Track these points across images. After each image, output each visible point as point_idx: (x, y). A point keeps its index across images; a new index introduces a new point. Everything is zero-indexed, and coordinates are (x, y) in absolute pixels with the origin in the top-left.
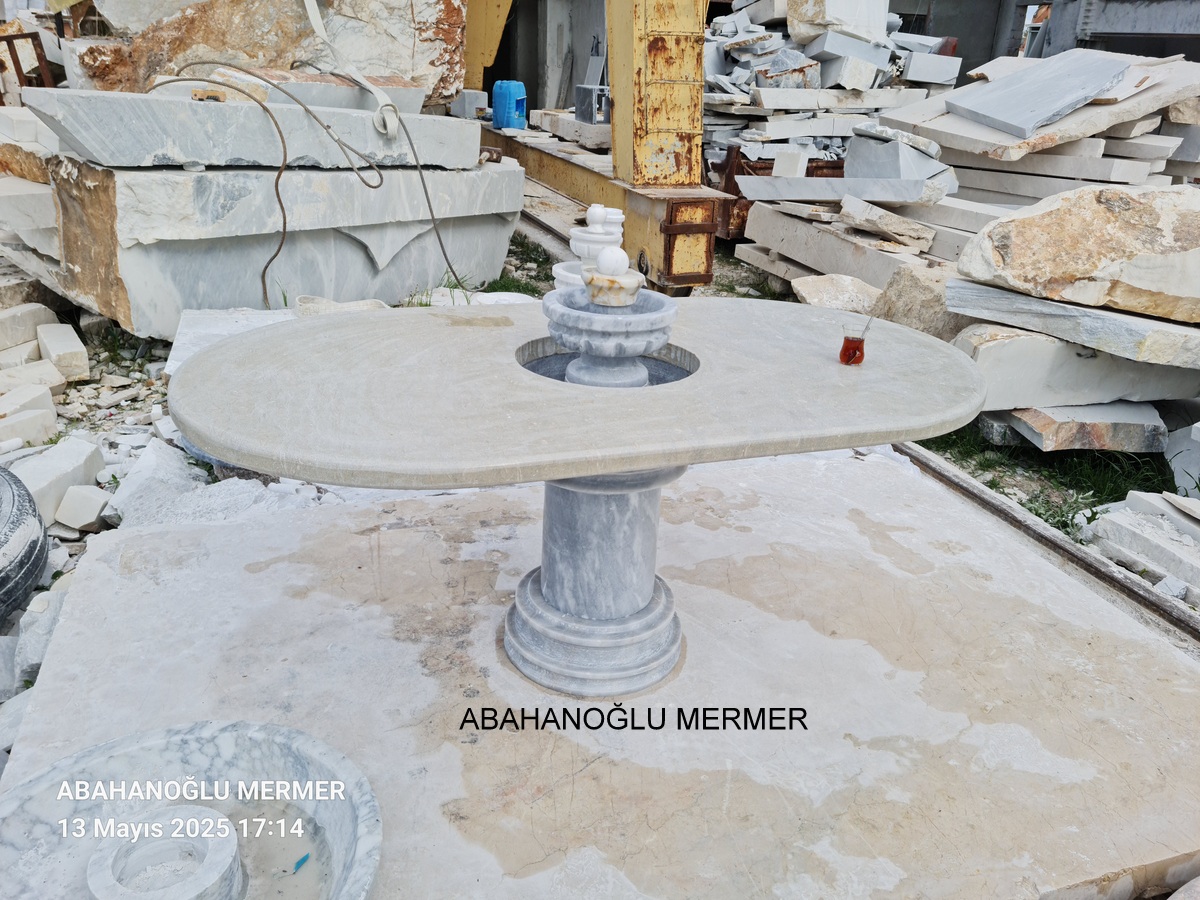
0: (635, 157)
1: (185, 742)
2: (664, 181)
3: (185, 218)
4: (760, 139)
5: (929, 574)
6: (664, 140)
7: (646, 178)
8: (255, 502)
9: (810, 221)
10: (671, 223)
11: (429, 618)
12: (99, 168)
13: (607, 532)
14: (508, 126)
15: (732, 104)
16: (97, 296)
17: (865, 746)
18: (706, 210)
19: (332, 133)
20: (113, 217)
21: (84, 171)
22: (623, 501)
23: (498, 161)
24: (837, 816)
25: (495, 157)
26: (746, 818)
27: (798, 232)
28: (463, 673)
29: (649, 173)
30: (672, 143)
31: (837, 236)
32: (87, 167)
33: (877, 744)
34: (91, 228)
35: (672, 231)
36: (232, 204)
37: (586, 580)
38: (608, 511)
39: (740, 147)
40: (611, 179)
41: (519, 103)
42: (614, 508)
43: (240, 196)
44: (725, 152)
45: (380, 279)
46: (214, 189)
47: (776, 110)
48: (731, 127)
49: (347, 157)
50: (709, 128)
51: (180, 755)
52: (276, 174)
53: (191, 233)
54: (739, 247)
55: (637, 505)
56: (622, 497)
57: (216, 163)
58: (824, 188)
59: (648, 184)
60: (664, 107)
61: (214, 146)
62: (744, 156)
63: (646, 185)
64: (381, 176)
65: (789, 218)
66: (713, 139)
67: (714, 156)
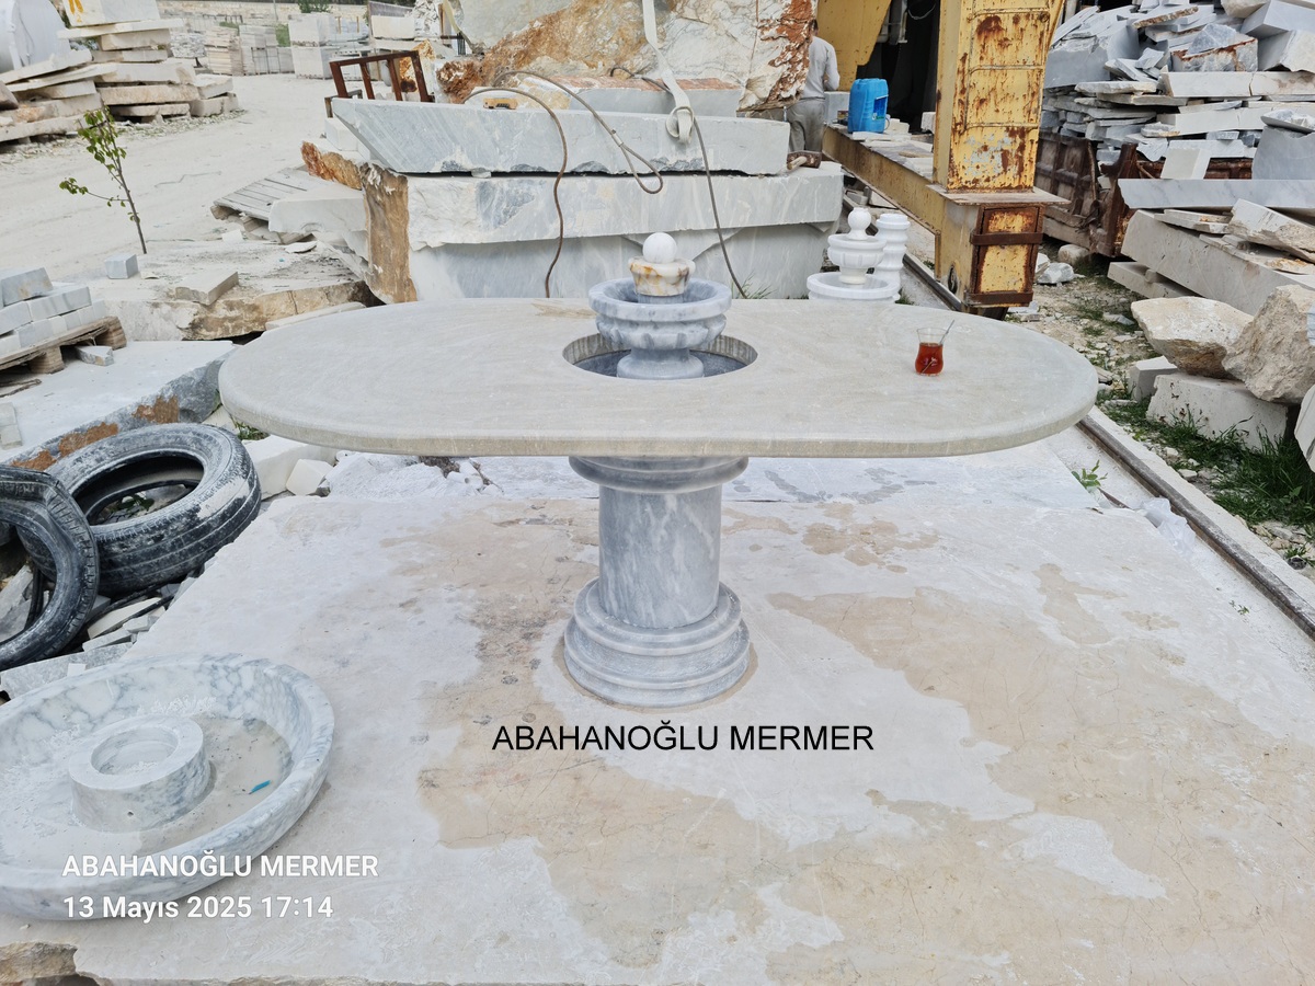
0: (951, 156)
1: (215, 668)
2: (986, 184)
3: (468, 222)
4: (1165, 134)
5: (1098, 646)
6: (989, 137)
7: (963, 181)
8: (429, 487)
9: (1195, 232)
10: (981, 232)
11: (514, 607)
12: (396, 175)
13: (643, 533)
14: (863, 129)
15: (1131, 93)
16: (394, 296)
17: (886, 807)
18: (1028, 217)
19: (617, 138)
20: (406, 222)
21: (385, 178)
22: (658, 502)
23: (815, 166)
24: (806, 866)
25: (812, 161)
26: (705, 846)
27: (1182, 247)
28: (513, 662)
29: (967, 175)
30: (999, 139)
31: (1226, 251)
32: (386, 173)
33: (901, 807)
34: (391, 231)
35: (982, 242)
36: (514, 209)
37: (626, 582)
38: (643, 512)
39: (1137, 145)
40: (929, 183)
41: (878, 103)
42: (648, 509)
43: (523, 202)
44: (1120, 152)
46: (497, 196)
47: (1192, 99)
48: (1131, 122)
49: (629, 161)
50: (1102, 123)
51: (210, 678)
52: (555, 179)
53: (474, 237)
54: (1113, 265)
55: (675, 509)
56: (657, 497)
57: (501, 169)
58: (1220, 192)
59: (966, 187)
60: (992, 98)
61: (501, 153)
62: (1142, 156)
63: (963, 189)
64: (662, 183)
65: (1174, 230)
66: (1107, 137)
67: (1107, 157)
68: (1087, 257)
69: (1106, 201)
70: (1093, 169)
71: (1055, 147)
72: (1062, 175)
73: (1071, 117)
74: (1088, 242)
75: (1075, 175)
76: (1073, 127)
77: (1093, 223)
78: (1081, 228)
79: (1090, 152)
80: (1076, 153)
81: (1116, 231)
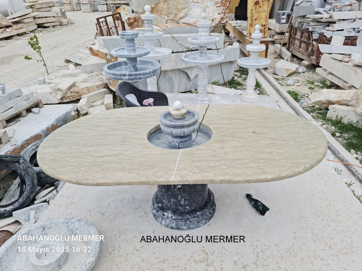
4: (332, 30)
9: (340, 61)
15: (322, 18)
21: (112, 57)
25: (231, 44)
27: (337, 65)
31: (349, 67)
39: (324, 33)
44: (319, 35)
45: (191, 82)
47: (340, 20)
48: (322, 26)
49: (182, 48)
50: (314, 27)
54: (317, 69)
62: (325, 36)
66: (315, 30)
67: (315, 36)
68: (310, 65)
69: (315, 49)
70: (311, 39)
71: (300, 32)
72: (302, 40)
73: (305, 24)
74: (310, 60)
75: (306, 41)
76: (305, 27)
77: (311, 55)
78: (308, 56)
79: (310, 34)
80: (307, 34)
81: (318, 58)
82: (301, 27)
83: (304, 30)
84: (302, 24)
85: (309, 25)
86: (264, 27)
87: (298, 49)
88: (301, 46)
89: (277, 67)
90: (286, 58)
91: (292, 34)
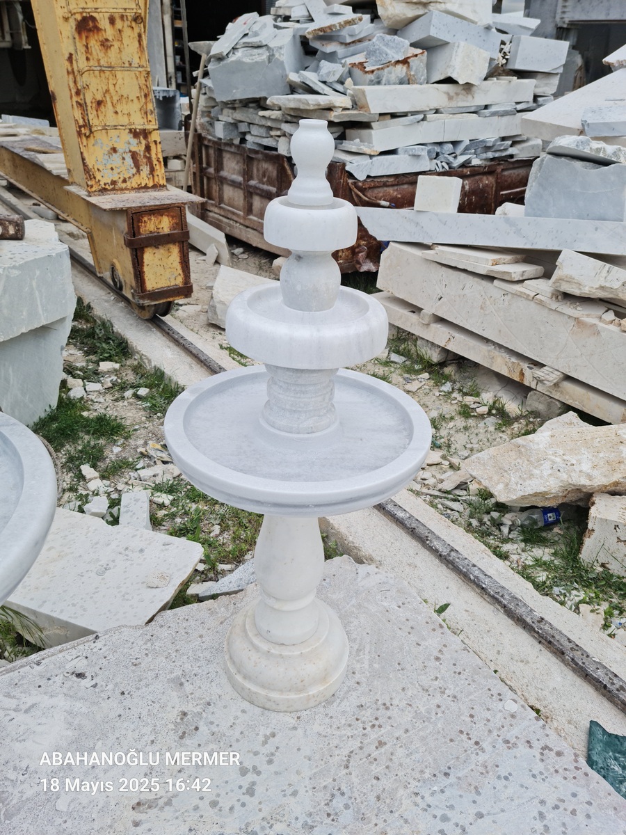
4: (366, 150)
9: (489, 278)
15: (332, 109)
39: (344, 165)
47: (381, 115)
58: (503, 231)
62: (351, 175)
71: (239, 158)
73: (254, 130)
75: (272, 189)
76: (259, 141)
79: (287, 167)
80: (269, 167)
82: (237, 141)
83: (256, 152)
84: (243, 128)
85: (273, 133)
86: (144, 142)
87: (245, 219)
88: (254, 208)
89: (221, 302)
90: (212, 252)
91: (204, 165)
